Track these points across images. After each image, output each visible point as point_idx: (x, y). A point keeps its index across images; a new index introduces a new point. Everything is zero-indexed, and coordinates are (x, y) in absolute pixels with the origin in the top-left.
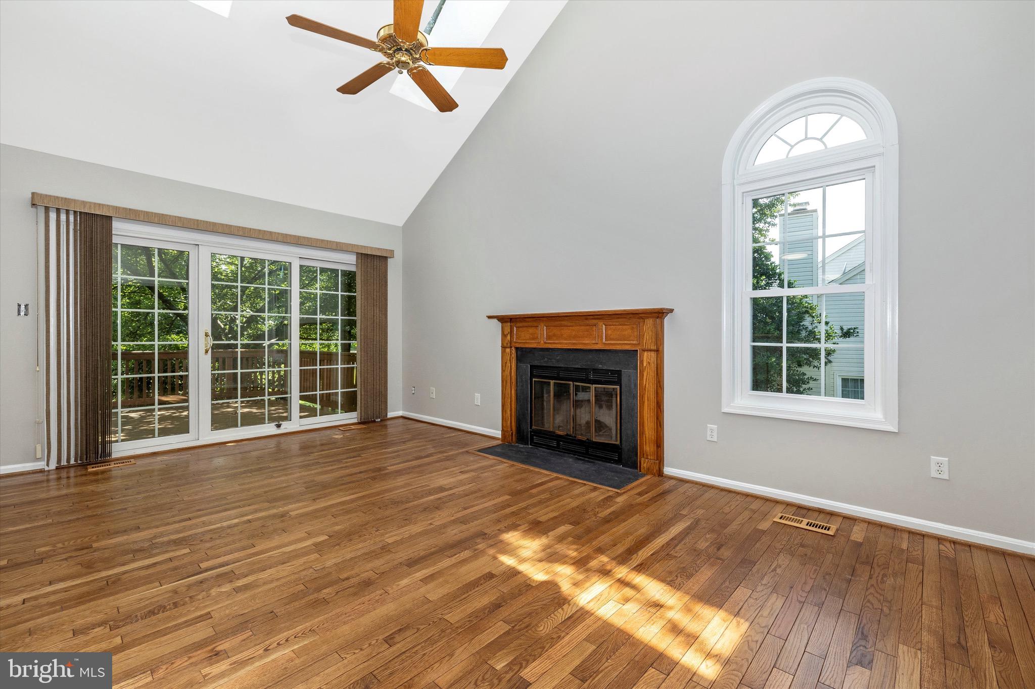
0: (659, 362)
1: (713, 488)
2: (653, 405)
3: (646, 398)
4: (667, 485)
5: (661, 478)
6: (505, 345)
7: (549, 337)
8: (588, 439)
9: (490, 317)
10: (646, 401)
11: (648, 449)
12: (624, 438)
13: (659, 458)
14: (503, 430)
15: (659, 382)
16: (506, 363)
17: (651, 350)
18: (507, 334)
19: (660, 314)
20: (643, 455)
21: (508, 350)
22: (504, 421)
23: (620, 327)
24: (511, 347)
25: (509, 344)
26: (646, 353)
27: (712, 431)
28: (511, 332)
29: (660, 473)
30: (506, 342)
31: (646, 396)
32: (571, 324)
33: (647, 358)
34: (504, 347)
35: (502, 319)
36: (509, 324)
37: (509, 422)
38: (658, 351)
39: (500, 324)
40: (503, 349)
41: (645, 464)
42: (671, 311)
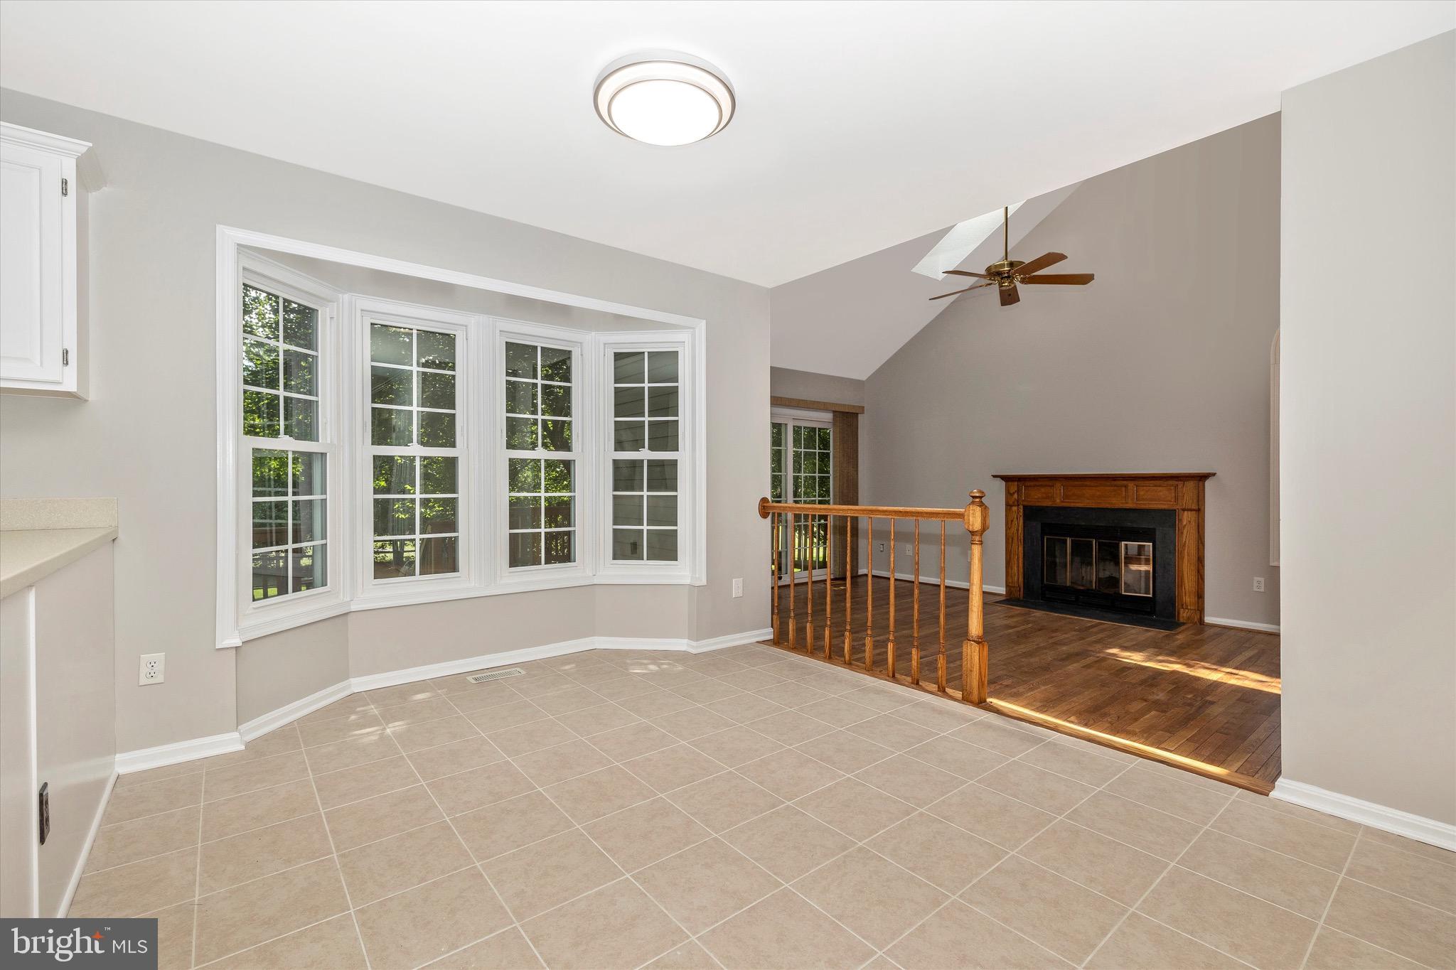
0: (1200, 521)
1: (1260, 633)
2: (1194, 559)
3: (1186, 554)
4: (1210, 632)
5: (1202, 626)
6: (1011, 503)
7: (1066, 496)
8: (1115, 593)
9: (994, 476)
10: (1186, 557)
11: (1188, 600)
12: (1158, 592)
13: (1201, 610)
14: (1007, 586)
15: (1201, 539)
16: (1012, 521)
17: (1191, 510)
18: (1014, 493)
19: (1202, 478)
20: (1183, 605)
21: (1015, 508)
22: (1009, 577)
23: (1155, 488)
24: (1018, 505)
25: (1016, 503)
26: (1186, 512)
27: (1259, 582)
28: (1018, 491)
29: (1201, 621)
30: (1013, 500)
31: (1186, 551)
32: (1096, 484)
33: (1187, 517)
34: (1009, 506)
35: (1007, 479)
36: (1016, 483)
37: (1016, 578)
38: (1199, 511)
39: (1004, 483)
40: (1009, 507)
41: (1184, 615)
42: (1214, 474)
